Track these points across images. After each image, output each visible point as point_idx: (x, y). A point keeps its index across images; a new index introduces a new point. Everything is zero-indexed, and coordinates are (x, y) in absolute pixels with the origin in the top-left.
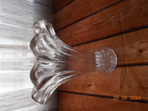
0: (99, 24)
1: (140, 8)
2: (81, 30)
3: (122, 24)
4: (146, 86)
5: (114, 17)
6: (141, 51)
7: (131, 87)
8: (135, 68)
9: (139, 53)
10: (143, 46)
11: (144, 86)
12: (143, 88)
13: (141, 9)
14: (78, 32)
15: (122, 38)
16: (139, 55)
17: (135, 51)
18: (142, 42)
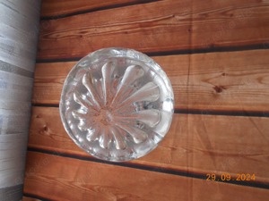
0: (149, 24)
1: (230, 12)
2: (108, 29)
3: (194, 35)
4: (218, 151)
5: (180, 18)
6: (219, 89)
7: (191, 151)
8: (204, 118)
9: (215, 91)
10: (225, 81)
11: (214, 151)
12: (212, 154)
13: (232, 15)
14: (100, 31)
15: (190, 60)
16: (215, 96)
17: (210, 87)
18: (224, 74)
